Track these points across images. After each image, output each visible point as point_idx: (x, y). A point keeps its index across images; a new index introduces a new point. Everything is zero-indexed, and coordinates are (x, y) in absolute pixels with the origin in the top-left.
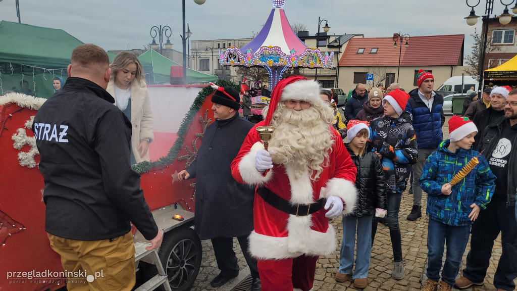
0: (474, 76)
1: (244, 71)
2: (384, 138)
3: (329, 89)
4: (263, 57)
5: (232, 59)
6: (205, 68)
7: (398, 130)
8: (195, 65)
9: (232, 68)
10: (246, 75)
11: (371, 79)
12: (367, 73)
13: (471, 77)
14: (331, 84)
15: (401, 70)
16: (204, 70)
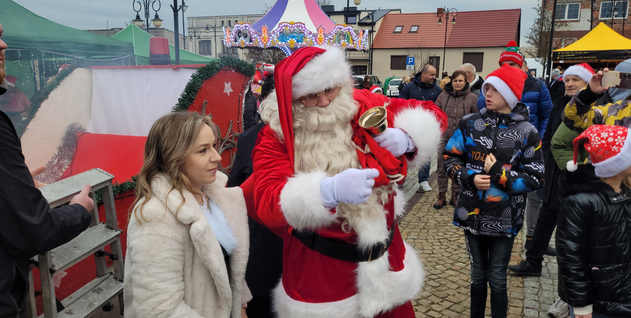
0: (537, 59)
1: (256, 54)
2: (489, 147)
3: (363, 77)
4: (283, 36)
5: (242, 38)
6: (206, 51)
7: (513, 134)
8: (192, 47)
9: (240, 51)
10: (258, 59)
11: (413, 63)
12: (407, 56)
13: (534, 59)
14: (363, 70)
15: (448, 52)
16: (204, 53)
